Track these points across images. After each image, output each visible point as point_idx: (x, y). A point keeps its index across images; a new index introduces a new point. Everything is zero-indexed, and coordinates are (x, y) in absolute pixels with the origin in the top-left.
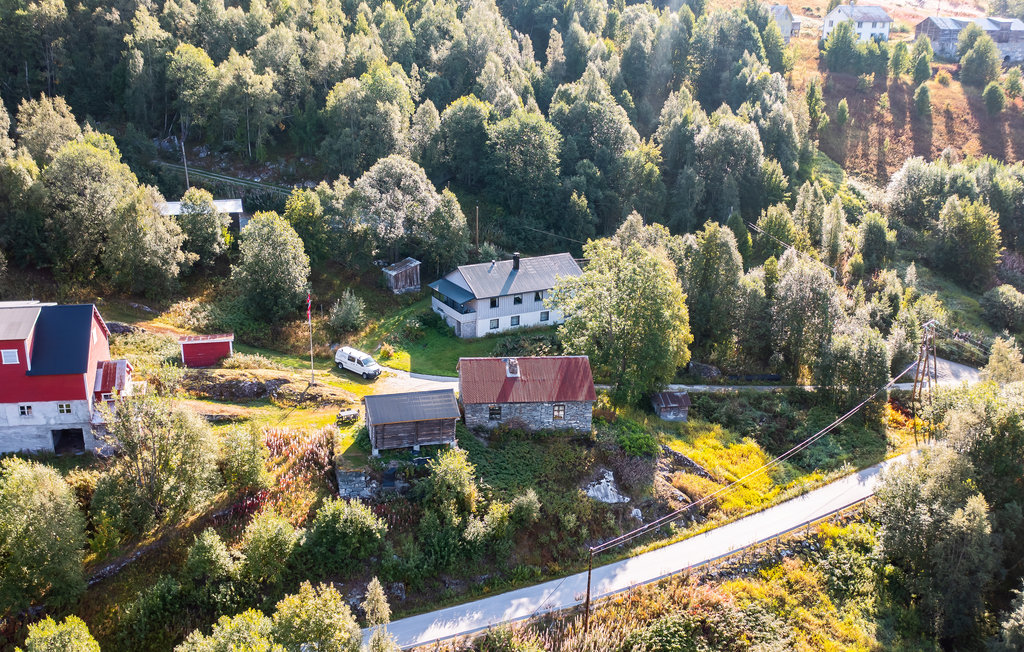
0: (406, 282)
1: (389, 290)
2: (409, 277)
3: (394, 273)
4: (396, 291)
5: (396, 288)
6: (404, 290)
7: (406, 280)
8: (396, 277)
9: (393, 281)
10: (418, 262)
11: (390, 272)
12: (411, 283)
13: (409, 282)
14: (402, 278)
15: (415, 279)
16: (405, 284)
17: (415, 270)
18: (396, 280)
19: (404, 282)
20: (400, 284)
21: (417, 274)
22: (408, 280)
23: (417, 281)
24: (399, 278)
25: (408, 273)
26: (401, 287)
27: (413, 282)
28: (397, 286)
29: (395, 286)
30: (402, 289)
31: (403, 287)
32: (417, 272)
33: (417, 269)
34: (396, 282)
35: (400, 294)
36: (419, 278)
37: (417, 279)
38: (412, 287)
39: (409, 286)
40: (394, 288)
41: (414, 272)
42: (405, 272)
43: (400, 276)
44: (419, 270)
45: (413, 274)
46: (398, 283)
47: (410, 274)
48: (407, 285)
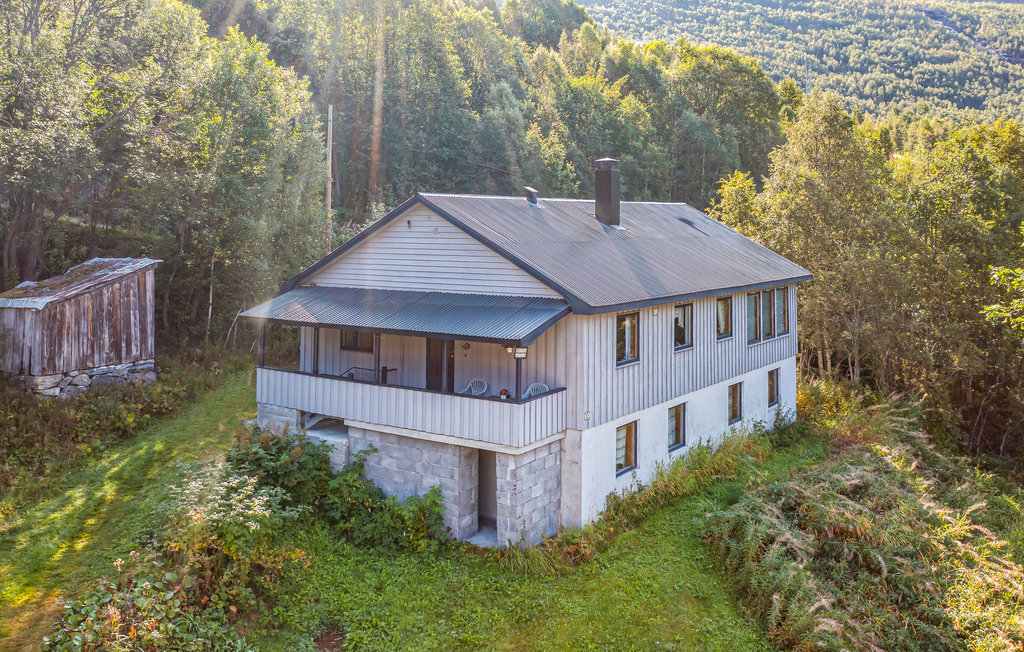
0: (95, 343)
2: (109, 324)
3: (40, 301)
4: (46, 384)
5: (50, 367)
6: (83, 381)
7: (96, 333)
8: (52, 320)
9: (32, 336)
10: (147, 263)
11: (21, 301)
12: (116, 347)
13: (111, 345)
14: (78, 323)
15: (135, 332)
16: (89, 352)
17: (136, 290)
18: (51, 329)
19: (85, 340)
20: (70, 351)
21: (143, 310)
22: (102, 332)
23: (144, 340)
24: (62, 323)
25: (106, 301)
26: (73, 365)
27: (124, 345)
28: (51, 359)
29: (42, 363)
30: (76, 373)
31: (83, 366)
32: (145, 301)
33: (142, 287)
34: (51, 344)
35: (64, 396)
36: (150, 329)
37: (143, 331)
38: (119, 367)
39: (109, 361)
40: (36, 369)
41: (132, 298)
42: (92, 298)
43: (69, 310)
44: (150, 295)
45: (128, 307)
46: (60, 346)
47: (115, 308)
48: (96, 357)
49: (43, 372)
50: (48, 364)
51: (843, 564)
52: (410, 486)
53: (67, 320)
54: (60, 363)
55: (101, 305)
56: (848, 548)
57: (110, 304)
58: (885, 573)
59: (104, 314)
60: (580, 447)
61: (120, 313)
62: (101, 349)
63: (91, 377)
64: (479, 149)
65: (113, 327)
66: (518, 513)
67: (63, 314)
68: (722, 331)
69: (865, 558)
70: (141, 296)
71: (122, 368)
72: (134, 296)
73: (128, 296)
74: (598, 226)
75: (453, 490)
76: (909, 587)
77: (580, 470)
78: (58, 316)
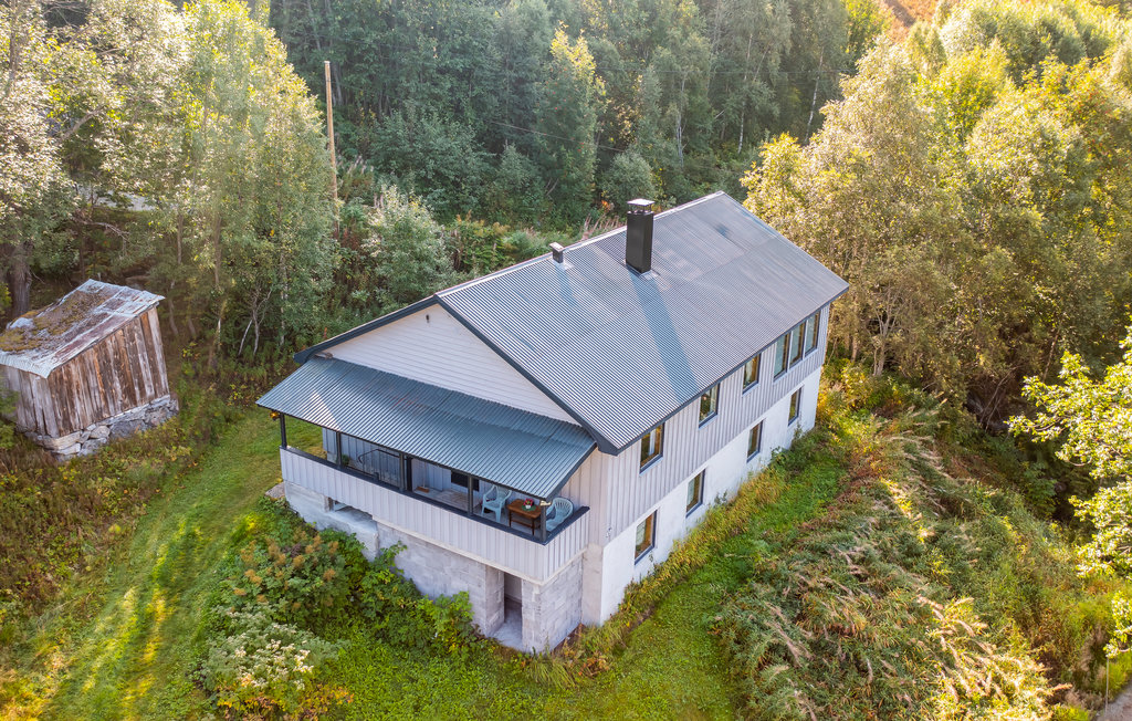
0: (108, 394)
1: (29, 443)
2: (118, 372)
3: (43, 365)
4: (66, 445)
5: (67, 427)
6: (102, 432)
7: (106, 384)
8: (59, 384)
9: (42, 400)
10: (148, 300)
11: (22, 362)
12: (129, 392)
13: (124, 392)
14: (86, 379)
15: (146, 373)
16: (103, 403)
17: (141, 332)
18: (60, 392)
19: (97, 394)
20: (82, 408)
21: (150, 350)
22: (112, 382)
23: (156, 379)
24: (70, 383)
25: (111, 351)
26: (89, 419)
27: (136, 389)
28: (66, 419)
29: (58, 426)
30: (94, 426)
31: (98, 417)
32: (152, 341)
33: (146, 328)
34: (63, 404)
35: (86, 452)
36: (161, 366)
37: (154, 370)
38: (135, 410)
39: (124, 407)
40: (53, 431)
41: (138, 341)
42: (97, 351)
43: (75, 370)
44: (156, 334)
45: (134, 350)
46: (73, 405)
47: (121, 356)
48: (111, 407)
49: (60, 434)
50: (64, 425)
51: (835, 663)
52: (440, 584)
53: (74, 379)
54: (75, 421)
55: (106, 356)
56: (841, 647)
57: (116, 353)
58: (871, 676)
59: (112, 364)
60: (601, 559)
61: (127, 359)
62: (113, 398)
63: (108, 426)
64: (497, 56)
65: (122, 374)
66: (542, 628)
67: (69, 374)
68: (748, 378)
69: (855, 656)
70: (147, 336)
71: (139, 411)
72: (140, 339)
73: (133, 340)
74: (627, 275)
75: (481, 597)
76: (890, 694)
77: (601, 579)
78: (65, 378)
